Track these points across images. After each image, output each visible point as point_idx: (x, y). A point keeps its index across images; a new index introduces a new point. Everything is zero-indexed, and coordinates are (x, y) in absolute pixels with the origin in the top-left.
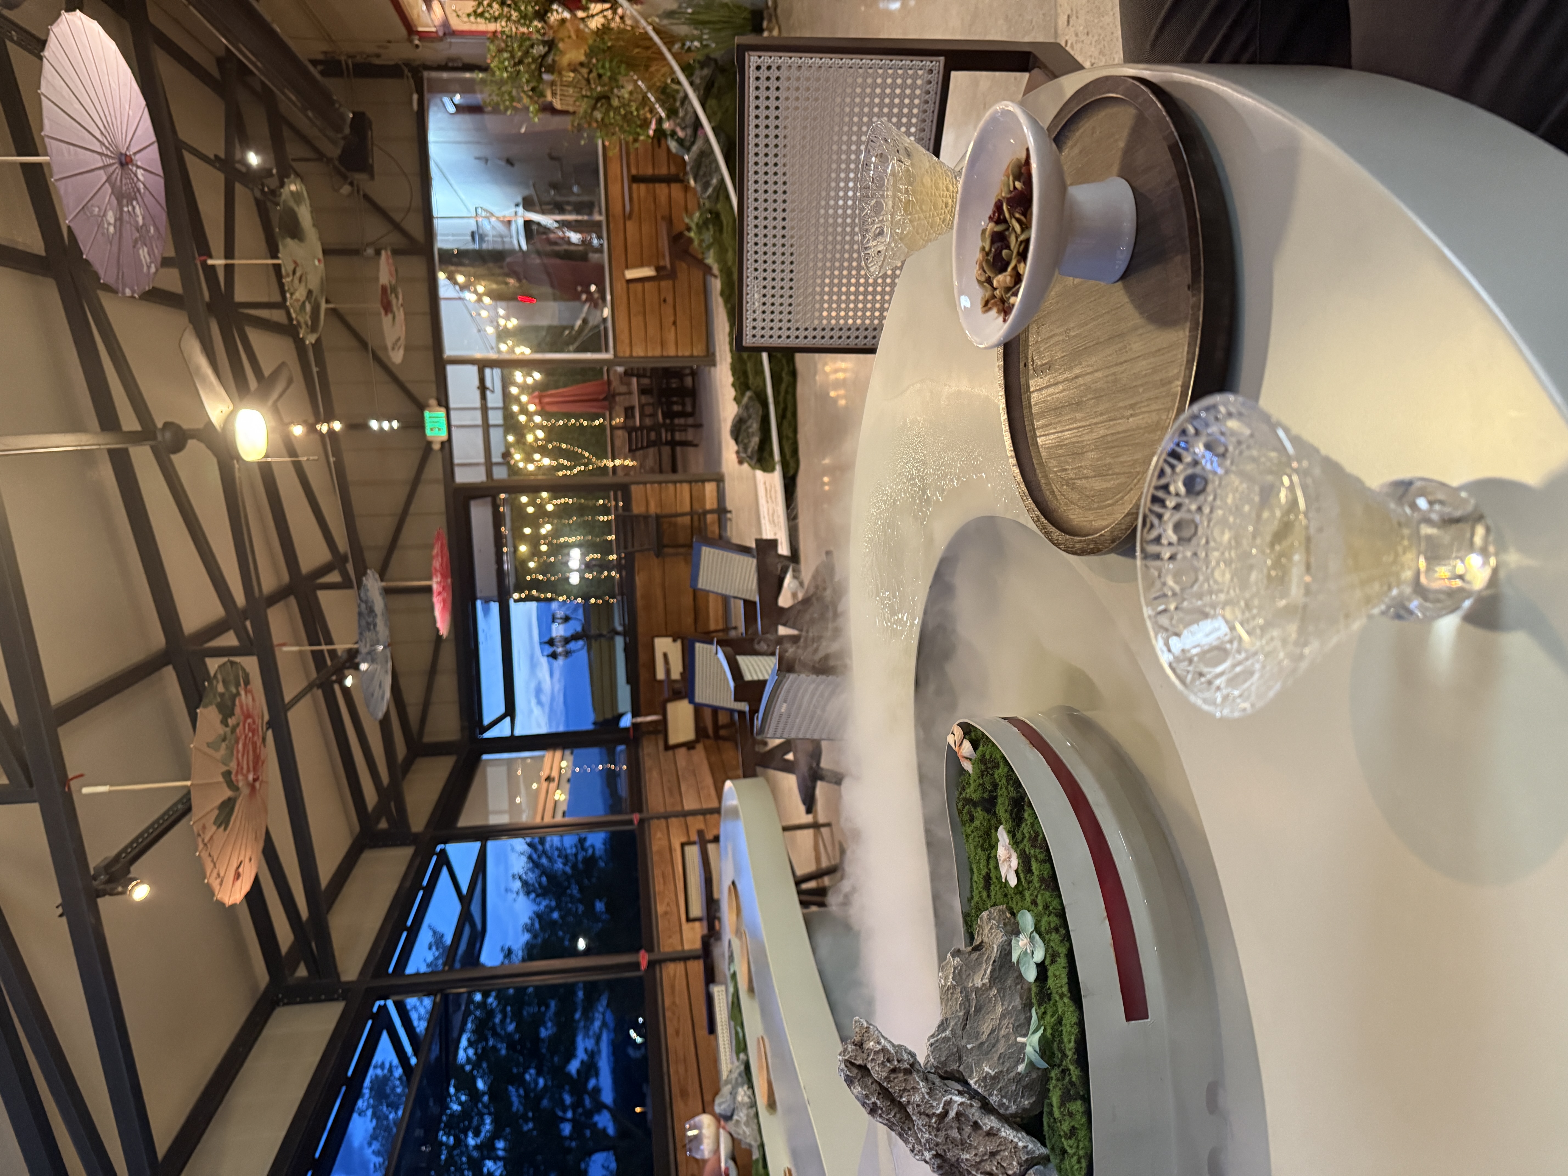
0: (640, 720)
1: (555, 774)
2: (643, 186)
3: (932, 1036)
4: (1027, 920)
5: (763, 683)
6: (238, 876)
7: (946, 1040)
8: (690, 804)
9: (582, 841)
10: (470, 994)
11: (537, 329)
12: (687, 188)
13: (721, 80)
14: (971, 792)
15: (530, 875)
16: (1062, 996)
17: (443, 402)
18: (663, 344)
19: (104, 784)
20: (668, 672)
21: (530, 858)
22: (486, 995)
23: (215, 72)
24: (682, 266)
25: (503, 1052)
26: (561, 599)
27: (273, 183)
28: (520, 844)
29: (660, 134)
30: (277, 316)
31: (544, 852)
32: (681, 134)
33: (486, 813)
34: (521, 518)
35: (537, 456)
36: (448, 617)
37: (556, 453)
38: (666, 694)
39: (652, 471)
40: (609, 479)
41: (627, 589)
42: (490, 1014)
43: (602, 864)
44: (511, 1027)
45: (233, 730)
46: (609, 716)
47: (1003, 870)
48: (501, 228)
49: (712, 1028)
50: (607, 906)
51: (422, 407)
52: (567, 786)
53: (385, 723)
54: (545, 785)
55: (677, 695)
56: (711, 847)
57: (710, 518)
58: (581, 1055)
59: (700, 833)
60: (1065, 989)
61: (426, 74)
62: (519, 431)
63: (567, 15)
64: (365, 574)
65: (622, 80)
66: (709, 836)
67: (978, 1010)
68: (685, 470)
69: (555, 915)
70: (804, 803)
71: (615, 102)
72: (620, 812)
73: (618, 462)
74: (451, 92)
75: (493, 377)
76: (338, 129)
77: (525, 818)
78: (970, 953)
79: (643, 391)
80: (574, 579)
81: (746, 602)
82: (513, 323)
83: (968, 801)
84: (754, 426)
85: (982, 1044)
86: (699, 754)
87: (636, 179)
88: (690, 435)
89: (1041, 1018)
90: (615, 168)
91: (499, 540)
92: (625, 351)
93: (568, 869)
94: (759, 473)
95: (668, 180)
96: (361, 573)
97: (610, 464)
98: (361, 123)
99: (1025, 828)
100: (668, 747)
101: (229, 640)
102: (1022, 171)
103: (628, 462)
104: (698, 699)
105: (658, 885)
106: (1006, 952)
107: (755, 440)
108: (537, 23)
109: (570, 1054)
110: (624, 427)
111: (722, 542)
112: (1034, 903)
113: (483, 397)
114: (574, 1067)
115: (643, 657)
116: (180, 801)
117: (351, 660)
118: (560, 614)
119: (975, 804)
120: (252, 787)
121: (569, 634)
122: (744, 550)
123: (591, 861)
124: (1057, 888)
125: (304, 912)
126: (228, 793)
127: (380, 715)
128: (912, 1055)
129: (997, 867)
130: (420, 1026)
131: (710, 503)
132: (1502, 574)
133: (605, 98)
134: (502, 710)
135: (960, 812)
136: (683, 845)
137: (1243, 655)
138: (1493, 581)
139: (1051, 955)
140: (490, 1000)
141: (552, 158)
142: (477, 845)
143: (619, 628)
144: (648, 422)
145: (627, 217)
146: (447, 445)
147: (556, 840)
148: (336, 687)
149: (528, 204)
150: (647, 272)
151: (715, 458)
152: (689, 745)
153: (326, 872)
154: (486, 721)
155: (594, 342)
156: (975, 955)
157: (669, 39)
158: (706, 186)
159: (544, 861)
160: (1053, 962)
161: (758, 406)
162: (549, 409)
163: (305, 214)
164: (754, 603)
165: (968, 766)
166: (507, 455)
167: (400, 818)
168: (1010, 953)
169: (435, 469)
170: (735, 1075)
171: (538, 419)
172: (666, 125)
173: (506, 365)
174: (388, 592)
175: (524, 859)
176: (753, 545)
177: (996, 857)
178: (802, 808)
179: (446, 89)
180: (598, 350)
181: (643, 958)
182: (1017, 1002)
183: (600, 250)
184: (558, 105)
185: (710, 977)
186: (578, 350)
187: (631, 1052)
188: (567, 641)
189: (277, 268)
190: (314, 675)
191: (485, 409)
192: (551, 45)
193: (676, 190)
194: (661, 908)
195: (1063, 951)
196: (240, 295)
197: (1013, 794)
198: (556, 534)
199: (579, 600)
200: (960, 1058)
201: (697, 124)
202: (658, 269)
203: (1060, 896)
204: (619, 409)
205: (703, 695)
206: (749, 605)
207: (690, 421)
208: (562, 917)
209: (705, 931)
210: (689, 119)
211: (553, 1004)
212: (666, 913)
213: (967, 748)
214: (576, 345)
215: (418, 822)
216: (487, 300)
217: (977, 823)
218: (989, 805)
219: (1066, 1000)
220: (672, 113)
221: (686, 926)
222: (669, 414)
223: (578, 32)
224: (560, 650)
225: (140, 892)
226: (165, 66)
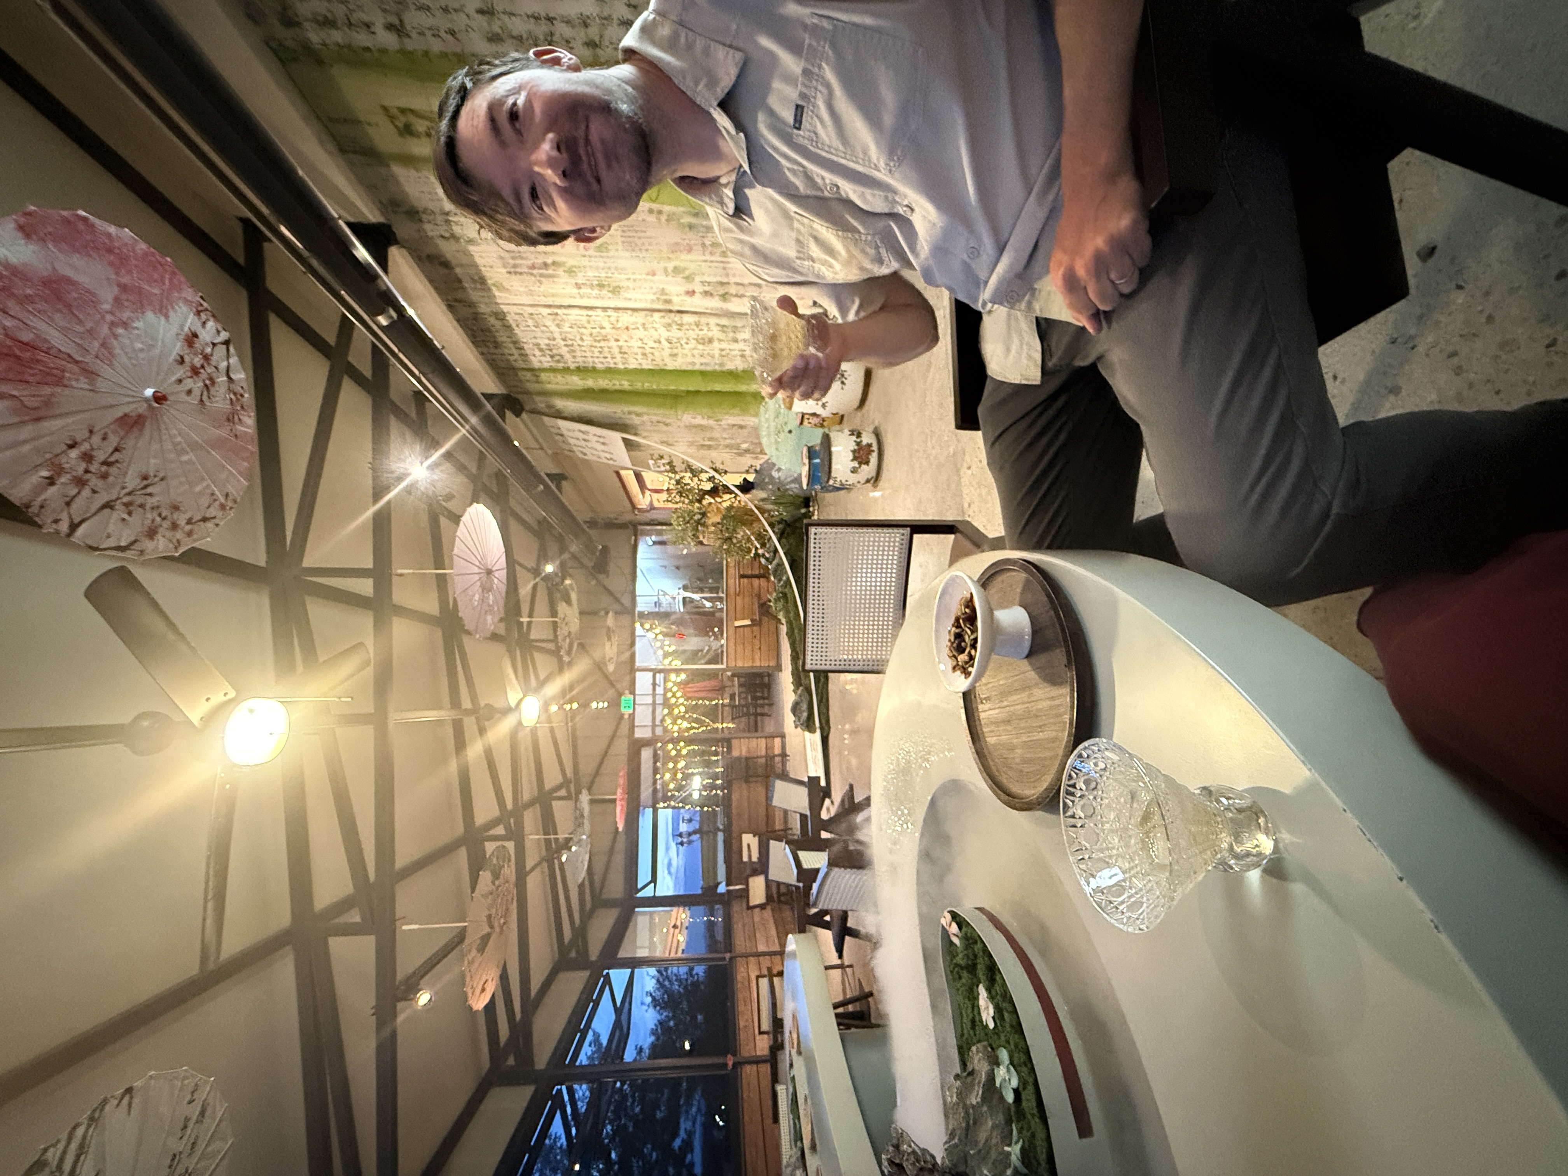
0: (731, 888)
1: (679, 924)
2: (746, 580)
3: (946, 1143)
4: (1004, 1055)
5: (817, 871)
6: (483, 990)
7: (955, 1146)
8: (762, 948)
9: (691, 969)
10: (615, 1083)
11: (684, 652)
12: (768, 580)
13: (788, 530)
14: (960, 959)
15: (658, 993)
16: (1033, 1115)
17: (633, 692)
18: (753, 660)
19: (416, 924)
20: (750, 856)
21: (658, 981)
22: (623, 1084)
23: (536, 527)
24: (765, 619)
25: (631, 1129)
26: (687, 807)
27: (558, 580)
28: (653, 971)
29: (757, 555)
30: (551, 646)
31: (667, 977)
32: (767, 555)
33: (635, 947)
34: (668, 758)
35: (679, 721)
36: (624, 817)
37: (692, 720)
38: (748, 872)
39: (744, 731)
40: (719, 736)
41: (726, 802)
42: (624, 1097)
43: (702, 987)
44: (637, 1110)
45: (497, 889)
46: (712, 884)
47: (984, 1016)
48: (671, 600)
49: (776, 1119)
50: (705, 1018)
51: (620, 695)
52: (685, 932)
53: (581, 886)
54: (672, 930)
55: (755, 872)
56: (776, 980)
57: (778, 759)
58: (682, 1134)
59: (769, 969)
60: (1035, 1111)
61: (640, 527)
62: (671, 707)
63: (712, 501)
64: (580, 792)
65: (738, 530)
66: (775, 972)
67: (975, 1123)
68: (763, 731)
69: (672, 1023)
70: (837, 951)
71: (735, 541)
72: (716, 952)
73: (725, 725)
74: (650, 535)
75: (660, 677)
76: (593, 553)
77: (658, 953)
78: (966, 1077)
79: (740, 685)
80: (696, 796)
81: (802, 815)
82: (673, 648)
83: (957, 965)
84: (804, 706)
85: (980, 1151)
86: (768, 913)
87: (742, 576)
88: (766, 710)
89: (1020, 1131)
90: (732, 571)
91: (656, 771)
92: (732, 664)
93: (681, 990)
94: (807, 734)
95: (758, 577)
96: (578, 792)
97: (720, 726)
98: (605, 549)
99: (997, 987)
100: (749, 908)
101: (500, 830)
102: (969, 603)
103: (731, 725)
104: (771, 877)
105: (741, 1007)
106: (991, 1078)
107: (805, 714)
108: (697, 505)
109: (675, 1135)
110: (729, 705)
111: (784, 776)
112: (1008, 1042)
113: (654, 689)
114: (677, 1143)
115: (735, 847)
116: (457, 936)
117: (566, 845)
118: (687, 817)
119: (962, 968)
120: (501, 927)
121: (691, 829)
122: (800, 783)
123: (695, 984)
124: (1022, 1033)
125: (518, 1016)
126: (487, 930)
127: (580, 880)
128: (933, 1157)
129: (979, 1013)
130: (582, 1107)
131: (777, 750)
132: (1281, 845)
133: (730, 539)
134: (650, 879)
135: (952, 972)
136: (758, 977)
137: (1134, 891)
138: (1276, 849)
139: (1023, 1082)
140: (626, 1087)
141: (699, 566)
142: (629, 970)
143: (721, 827)
144: (743, 702)
145: (737, 595)
146: (632, 716)
147: (675, 970)
148: (556, 861)
149: (685, 588)
150: (747, 622)
151: (780, 724)
152: (762, 907)
153: (535, 986)
154: (639, 886)
155: (716, 659)
156: (969, 1079)
157: (762, 511)
158: (780, 580)
159: (667, 983)
160: (1024, 1089)
161: (806, 695)
162: (689, 695)
163: (574, 596)
164: (806, 816)
165: (956, 941)
166: (663, 720)
167: (584, 951)
168: (993, 1079)
169: (624, 729)
170: (793, 1160)
171: (681, 700)
172: (760, 551)
173: (666, 672)
174: (592, 802)
175: (654, 981)
176: (806, 780)
177: (978, 1006)
178: (835, 954)
179: (648, 533)
180: (716, 663)
181: (730, 1061)
182: (1001, 1118)
183: (721, 610)
184: (705, 542)
185: (775, 1079)
186: (706, 663)
187: (715, 1133)
188: (690, 834)
189: (555, 623)
190: (544, 853)
191: (654, 695)
192: (704, 514)
193: (763, 581)
194: (742, 1024)
195: (1031, 1080)
196: (533, 635)
197: (988, 963)
198: (686, 767)
199: (698, 808)
200: (966, 1162)
201: (776, 551)
202: (752, 620)
203: (1024, 1038)
204: (727, 695)
205: (775, 874)
206: (803, 817)
207: (766, 701)
208: (676, 1025)
209: (771, 1042)
210: (772, 549)
211: (666, 1091)
212: (745, 1027)
213: (954, 928)
214: (706, 660)
215: (594, 954)
216: (660, 637)
217: (964, 981)
218: (972, 968)
219: (1037, 1120)
220: (763, 545)
221: (758, 1037)
222: (755, 698)
223: (718, 508)
224: (685, 840)
225: (424, 998)
226: (514, 526)
